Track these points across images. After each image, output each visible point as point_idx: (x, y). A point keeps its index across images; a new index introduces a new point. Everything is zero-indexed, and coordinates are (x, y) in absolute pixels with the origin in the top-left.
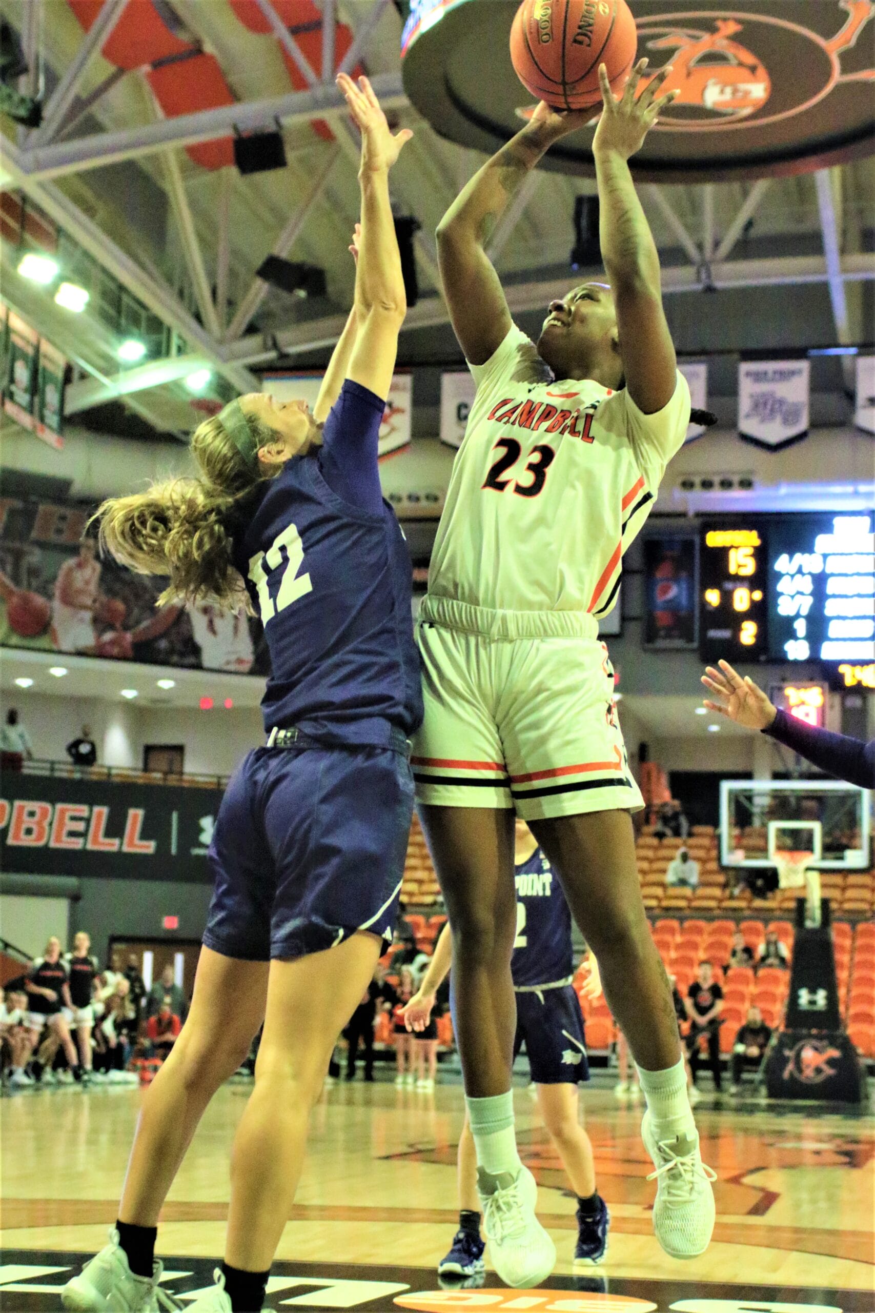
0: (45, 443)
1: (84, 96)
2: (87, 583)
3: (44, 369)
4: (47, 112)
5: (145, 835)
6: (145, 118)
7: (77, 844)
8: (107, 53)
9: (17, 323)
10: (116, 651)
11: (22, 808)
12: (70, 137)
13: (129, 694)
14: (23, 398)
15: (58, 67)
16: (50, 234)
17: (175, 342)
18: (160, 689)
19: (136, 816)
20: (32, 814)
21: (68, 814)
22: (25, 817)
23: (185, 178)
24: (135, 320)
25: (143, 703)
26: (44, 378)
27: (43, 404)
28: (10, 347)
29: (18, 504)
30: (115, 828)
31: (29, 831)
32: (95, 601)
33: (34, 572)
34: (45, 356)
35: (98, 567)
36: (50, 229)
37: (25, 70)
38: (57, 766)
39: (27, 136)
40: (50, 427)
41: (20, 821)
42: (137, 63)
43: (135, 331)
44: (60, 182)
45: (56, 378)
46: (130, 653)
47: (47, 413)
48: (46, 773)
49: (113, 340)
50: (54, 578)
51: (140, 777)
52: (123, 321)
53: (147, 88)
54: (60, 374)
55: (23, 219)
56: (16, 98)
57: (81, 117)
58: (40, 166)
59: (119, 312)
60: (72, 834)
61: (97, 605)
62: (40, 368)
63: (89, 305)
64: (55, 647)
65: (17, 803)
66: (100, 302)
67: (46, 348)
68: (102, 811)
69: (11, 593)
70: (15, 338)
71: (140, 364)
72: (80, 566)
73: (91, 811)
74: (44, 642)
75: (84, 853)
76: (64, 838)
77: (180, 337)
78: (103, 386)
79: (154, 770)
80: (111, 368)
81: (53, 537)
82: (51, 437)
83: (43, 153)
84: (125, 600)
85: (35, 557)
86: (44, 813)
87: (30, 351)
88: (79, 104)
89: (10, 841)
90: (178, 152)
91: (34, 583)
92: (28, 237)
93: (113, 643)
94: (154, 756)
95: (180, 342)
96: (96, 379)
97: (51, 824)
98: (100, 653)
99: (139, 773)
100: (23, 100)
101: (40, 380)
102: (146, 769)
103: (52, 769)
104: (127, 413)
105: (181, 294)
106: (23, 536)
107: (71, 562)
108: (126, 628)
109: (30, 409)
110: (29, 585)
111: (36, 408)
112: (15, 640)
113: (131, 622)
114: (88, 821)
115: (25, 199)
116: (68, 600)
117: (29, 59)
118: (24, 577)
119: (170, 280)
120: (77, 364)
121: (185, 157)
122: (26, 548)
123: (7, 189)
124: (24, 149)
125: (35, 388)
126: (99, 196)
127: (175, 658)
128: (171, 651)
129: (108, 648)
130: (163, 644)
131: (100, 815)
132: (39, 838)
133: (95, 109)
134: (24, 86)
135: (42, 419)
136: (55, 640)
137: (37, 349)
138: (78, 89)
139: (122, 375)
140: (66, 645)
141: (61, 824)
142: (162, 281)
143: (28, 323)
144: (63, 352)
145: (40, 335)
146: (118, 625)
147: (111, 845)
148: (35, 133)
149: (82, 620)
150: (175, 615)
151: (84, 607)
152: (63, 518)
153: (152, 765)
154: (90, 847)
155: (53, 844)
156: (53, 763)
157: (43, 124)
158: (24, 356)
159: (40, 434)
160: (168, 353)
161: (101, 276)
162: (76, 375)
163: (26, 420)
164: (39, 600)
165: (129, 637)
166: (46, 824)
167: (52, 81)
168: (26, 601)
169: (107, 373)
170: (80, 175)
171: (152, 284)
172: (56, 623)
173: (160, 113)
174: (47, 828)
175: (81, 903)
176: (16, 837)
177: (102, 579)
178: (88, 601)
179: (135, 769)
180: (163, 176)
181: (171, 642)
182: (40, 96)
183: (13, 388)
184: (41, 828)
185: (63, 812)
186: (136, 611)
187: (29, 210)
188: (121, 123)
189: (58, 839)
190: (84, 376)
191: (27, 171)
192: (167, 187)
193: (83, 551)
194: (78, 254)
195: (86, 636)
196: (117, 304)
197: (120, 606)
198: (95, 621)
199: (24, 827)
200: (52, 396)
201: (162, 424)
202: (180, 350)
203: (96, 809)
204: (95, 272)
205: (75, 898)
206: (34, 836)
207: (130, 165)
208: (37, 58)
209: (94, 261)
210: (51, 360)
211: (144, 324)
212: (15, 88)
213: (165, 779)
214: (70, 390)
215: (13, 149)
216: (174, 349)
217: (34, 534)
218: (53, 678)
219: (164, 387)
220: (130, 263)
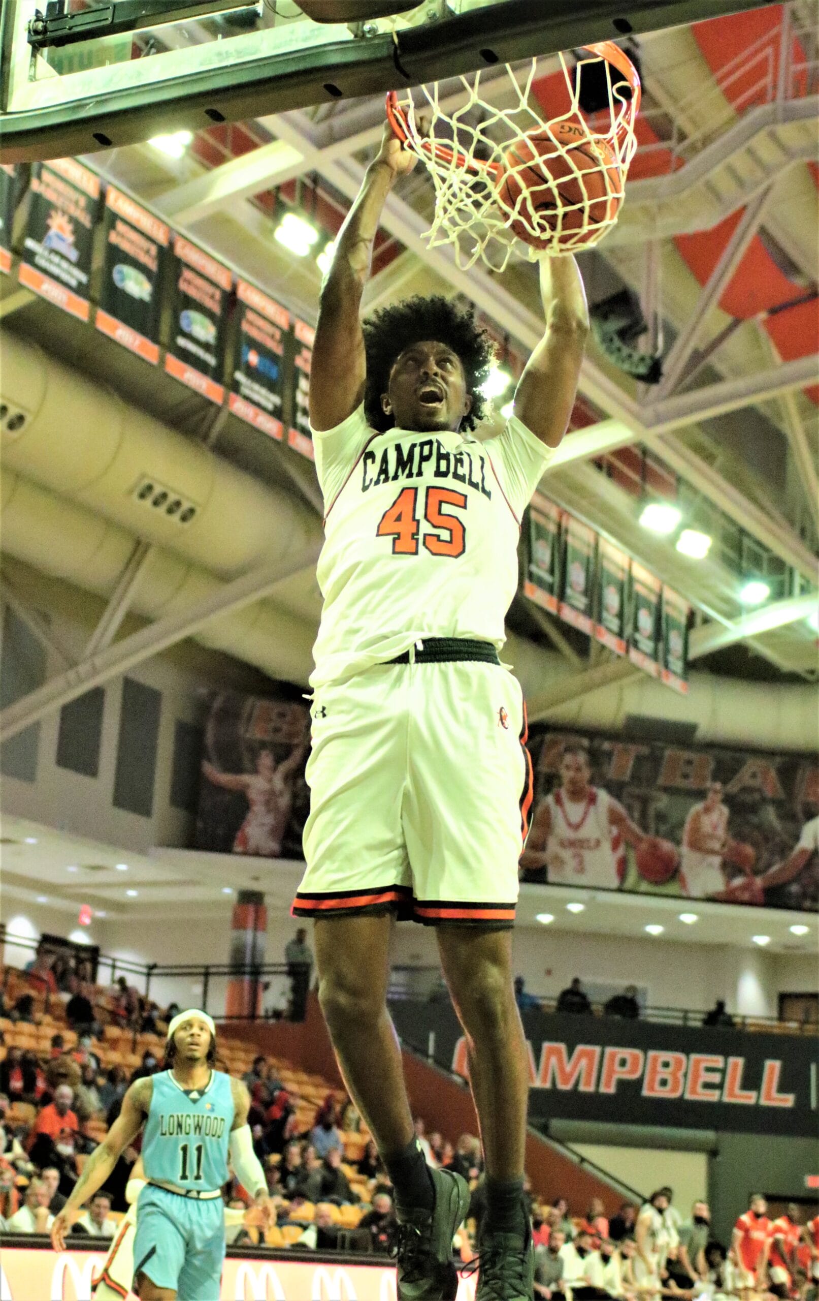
0: (670, 689)
1: (702, 347)
2: (715, 827)
3: (668, 616)
4: (666, 368)
5: (783, 1088)
6: (763, 363)
7: (713, 1096)
8: (724, 305)
9: (641, 572)
10: (746, 896)
11: (655, 1059)
12: (689, 389)
13: (762, 941)
14: (647, 645)
15: (676, 324)
16: (672, 485)
17: (798, 581)
18: (793, 935)
19: (773, 1068)
20: (666, 1065)
21: (703, 1065)
22: (660, 1068)
23: (804, 419)
24: (756, 560)
25: (778, 950)
26: (667, 625)
27: (667, 651)
28: (634, 596)
29: (645, 750)
30: (752, 1081)
31: (664, 1083)
32: (723, 845)
33: (661, 817)
34: (668, 603)
35: (725, 810)
36: (672, 480)
37: (645, 329)
38: (691, 1015)
39: (647, 391)
40: (675, 673)
41: (654, 1071)
42: (754, 312)
43: (757, 572)
44: (681, 433)
45: (680, 623)
46: (761, 898)
47: (671, 659)
48: (679, 1022)
49: (735, 582)
50: (681, 824)
51: (776, 1027)
52: (744, 564)
53: (763, 333)
54: (683, 620)
55: (645, 472)
56: (636, 357)
57: (700, 368)
58: (659, 419)
59: (741, 556)
60: (708, 1086)
61: (726, 850)
62: (664, 616)
63: (711, 551)
64: (684, 894)
65: (652, 1053)
66: (721, 546)
67: (668, 594)
68: (737, 1063)
69: (639, 839)
70: (638, 588)
71: (763, 606)
72: (707, 810)
73: (726, 1063)
74: (672, 888)
75: (720, 1106)
76: (700, 1089)
77: (803, 576)
78: (726, 629)
79: (790, 1020)
80: (733, 611)
81: (680, 783)
82: (675, 683)
83: (662, 407)
84: (755, 845)
85: (662, 802)
86: (679, 1063)
87: (653, 599)
88: (697, 357)
89: (645, 1093)
90: (796, 394)
91: (663, 828)
92: (649, 488)
93: (745, 888)
94: (788, 1003)
95: (803, 582)
96: (719, 623)
97: (685, 1075)
98: (728, 899)
99: (775, 1023)
100: (642, 359)
101: (664, 625)
102: (781, 1018)
103: (685, 1018)
104: (750, 654)
105: (803, 532)
106: (651, 781)
107: (698, 807)
108: (756, 872)
109: (655, 656)
110: (657, 832)
111: (660, 655)
112: (644, 886)
113: (761, 865)
114: (723, 1071)
115: (645, 452)
116: (697, 845)
117: (648, 319)
118: (652, 825)
119: (792, 523)
120: (699, 609)
121: (804, 398)
122: (655, 793)
123: (628, 444)
124: (643, 404)
125: (658, 635)
126: (718, 442)
127: (807, 904)
128: (804, 895)
129: (738, 894)
130: (794, 888)
131: (736, 1065)
132: (674, 1090)
133: (713, 359)
134: (643, 345)
135: (666, 665)
136: (684, 885)
137: (660, 597)
138: (696, 342)
139: (744, 618)
140: (696, 892)
141: (696, 1076)
142: (783, 522)
143: (651, 572)
144: (686, 598)
145: (663, 582)
146: (748, 870)
147: (749, 1098)
148: (655, 389)
149: (710, 865)
150: (807, 857)
151: (712, 852)
152: (689, 762)
153: (787, 1015)
154: (726, 1099)
155: (688, 1096)
156: (686, 1012)
157: (663, 380)
158: (647, 604)
159: (665, 681)
160: (791, 593)
161: (722, 521)
162: (698, 620)
163: (650, 667)
164: (666, 846)
165: (759, 882)
166: (680, 1074)
167: (671, 336)
168: (654, 846)
169: (730, 616)
170: (701, 425)
171: (774, 527)
172: (685, 869)
173: (777, 357)
174: (682, 1080)
175: (719, 1158)
176: (652, 1088)
177: (730, 823)
178: (717, 846)
179: (769, 1019)
180: (781, 419)
181: (803, 886)
182: (658, 354)
183: (638, 636)
184: (676, 1081)
185: (697, 1062)
186: (766, 855)
187: (649, 462)
188: (738, 372)
189: (693, 1091)
190: (706, 620)
191: (649, 425)
192: (785, 428)
193: (710, 795)
194: (698, 500)
195: (715, 882)
196: (738, 548)
197: (749, 850)
198: (724, 866)
199: (658, 1078)
200: (675, 642)
201: (786, 664)
202: (804, 590)
203: (732, 1060)
204: (715, 517)
205: (713, 1153)
206: (669, 1087)
207: (749, 411)
208: (656, 318)
209: (713, 506)
210: (674, 607)
211: (765, 565)
212: (635, 348)
213: (801, 1029)
214: (694, 635)
215: (635, 407)
216: (797, 590)
217: (661, 781)
218: (683, 924)
219: (788, 627)
220: (752, 507)
